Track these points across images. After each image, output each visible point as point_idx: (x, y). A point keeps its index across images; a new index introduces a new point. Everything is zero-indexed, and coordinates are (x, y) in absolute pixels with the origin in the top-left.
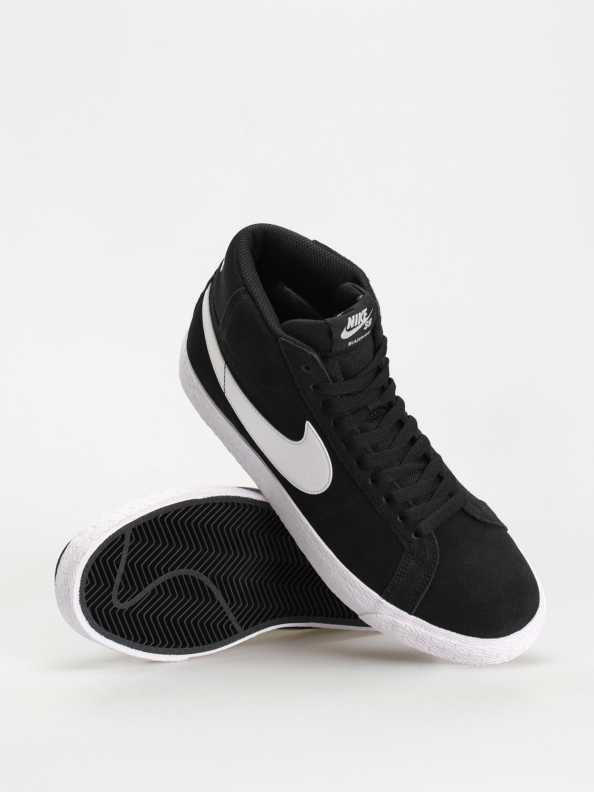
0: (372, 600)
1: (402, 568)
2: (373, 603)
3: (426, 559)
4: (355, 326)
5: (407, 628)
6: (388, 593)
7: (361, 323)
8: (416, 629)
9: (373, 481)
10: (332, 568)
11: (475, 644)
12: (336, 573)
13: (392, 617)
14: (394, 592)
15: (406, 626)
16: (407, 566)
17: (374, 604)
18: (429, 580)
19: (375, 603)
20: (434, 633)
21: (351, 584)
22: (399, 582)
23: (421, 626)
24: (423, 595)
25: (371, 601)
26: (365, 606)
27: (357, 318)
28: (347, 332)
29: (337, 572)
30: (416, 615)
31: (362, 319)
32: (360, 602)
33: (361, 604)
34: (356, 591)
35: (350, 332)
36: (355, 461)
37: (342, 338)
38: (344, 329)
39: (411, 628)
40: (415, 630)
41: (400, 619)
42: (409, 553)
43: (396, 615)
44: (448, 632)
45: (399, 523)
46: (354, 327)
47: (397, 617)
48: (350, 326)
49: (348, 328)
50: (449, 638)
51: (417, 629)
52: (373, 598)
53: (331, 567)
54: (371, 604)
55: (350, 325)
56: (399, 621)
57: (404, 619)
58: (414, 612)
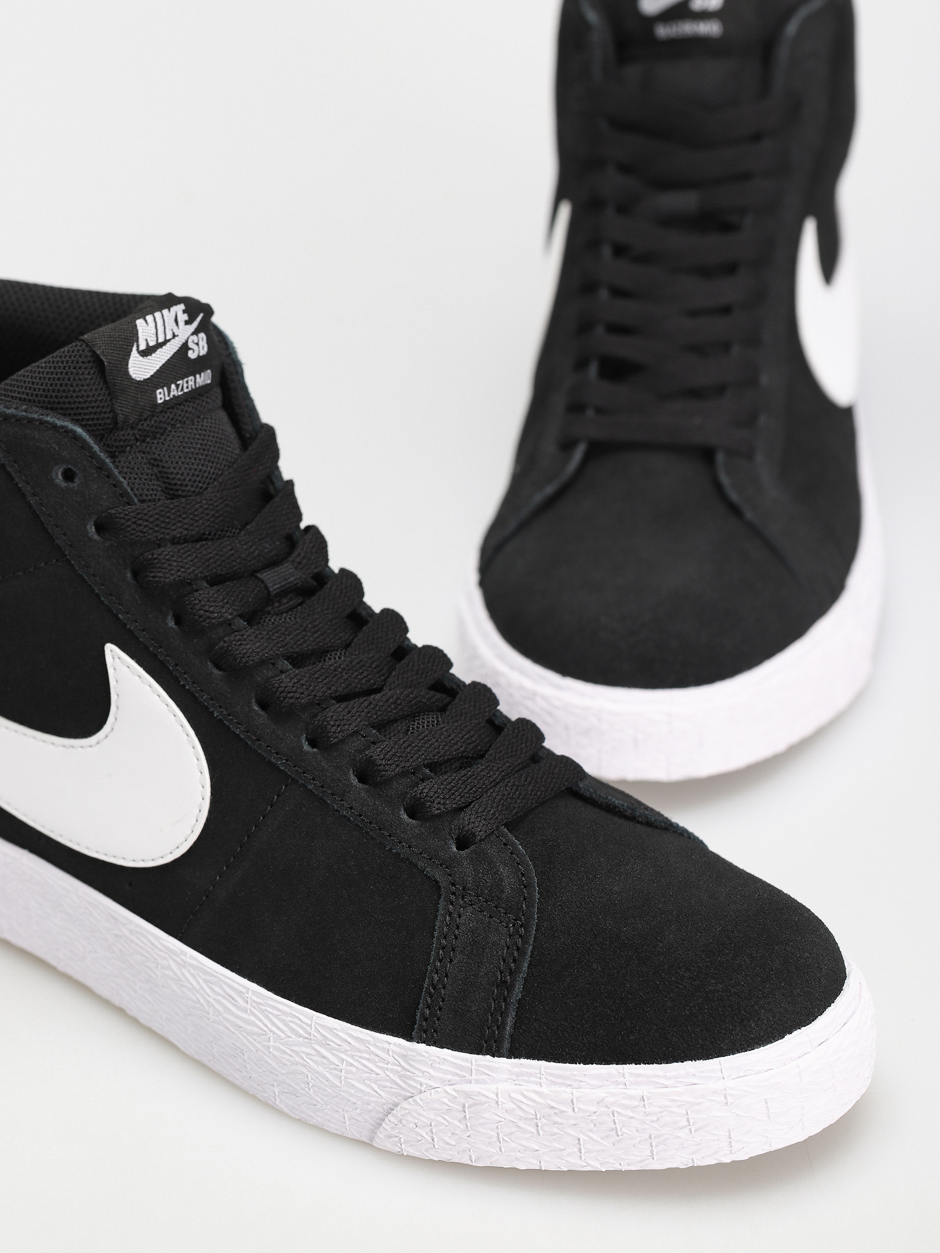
0: (391, 1059)
1: (445, 938)
2: (396, 1067)
3: (502, 891)
4: (161, 340)
5: (500, 1099)
6: (426, 1020)
7: (174, 336)
8: (525, 1092)
9: (313, 743)
10: (269, 1029)
11: (694, 1081)
12: (283, 1036)
13: (457, 1087)
14: (440, 1009)
15: (497, 1095)
16: (458, 928)
17: (400, 1069)
18: (525, 942)
19: (400, 1065)
20: (575, 1084)
21: (326, 1045)
22: (447, 976)
23: (535, 1079)
24: (519, 987)
25: (389, 1066)
26: (380, 1092)
27: (162, 320)
28: (141, 358)
29: (282, 1031)
30: (513, 1053)
31: (174, 324)
32: (362, 1087)
33: (368, 1090)
34: (344, 1056)
35: (149, 357)
36: (253, 700)
37: (134, 376)
38: (131, 350)
39: (512, 1095)
40: (523, 1095)
41: (477, 1081)
42: (453, 893)
43: (464, 1074)
44: (613, 1068)
45: (408, 825)
46: (159, 345)
47: (468, 1076)
48: (146, 340)
49: (143, 347)
50: (621, 1086)
51: (527, 1091)
52: (391, 1053)
53: (266, 1026)
54: (391, 1075)
55: (145, 337)
56: (474, 1088)
57: (486, 1077)
58: (506, 1045)
